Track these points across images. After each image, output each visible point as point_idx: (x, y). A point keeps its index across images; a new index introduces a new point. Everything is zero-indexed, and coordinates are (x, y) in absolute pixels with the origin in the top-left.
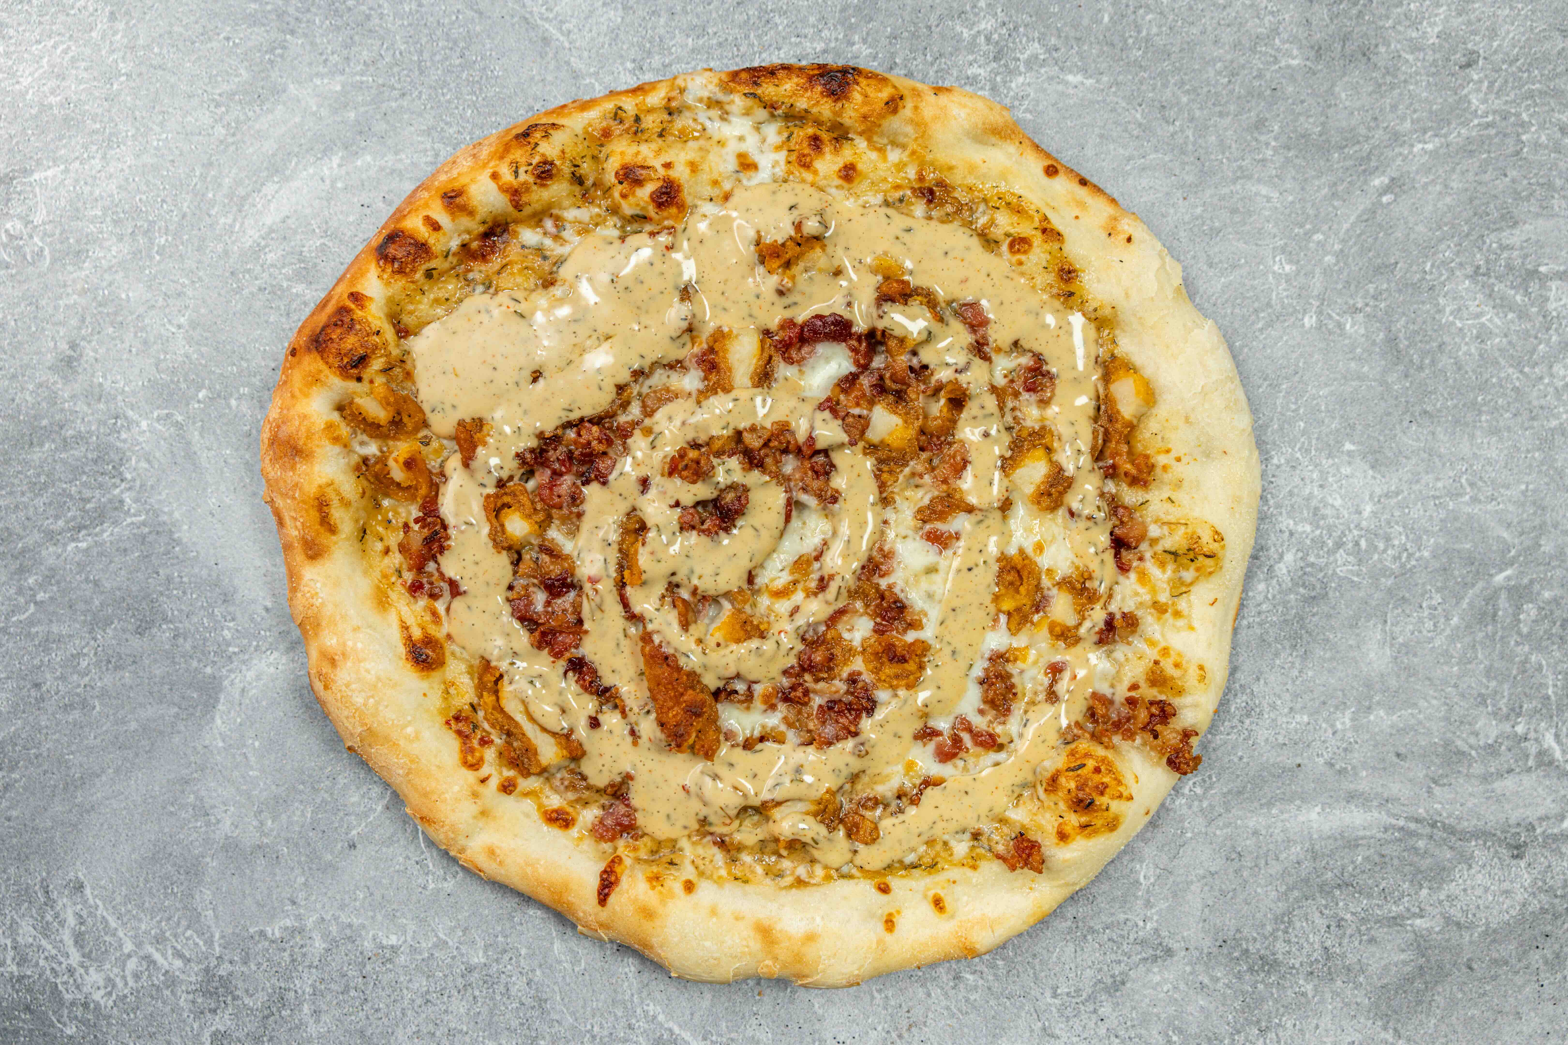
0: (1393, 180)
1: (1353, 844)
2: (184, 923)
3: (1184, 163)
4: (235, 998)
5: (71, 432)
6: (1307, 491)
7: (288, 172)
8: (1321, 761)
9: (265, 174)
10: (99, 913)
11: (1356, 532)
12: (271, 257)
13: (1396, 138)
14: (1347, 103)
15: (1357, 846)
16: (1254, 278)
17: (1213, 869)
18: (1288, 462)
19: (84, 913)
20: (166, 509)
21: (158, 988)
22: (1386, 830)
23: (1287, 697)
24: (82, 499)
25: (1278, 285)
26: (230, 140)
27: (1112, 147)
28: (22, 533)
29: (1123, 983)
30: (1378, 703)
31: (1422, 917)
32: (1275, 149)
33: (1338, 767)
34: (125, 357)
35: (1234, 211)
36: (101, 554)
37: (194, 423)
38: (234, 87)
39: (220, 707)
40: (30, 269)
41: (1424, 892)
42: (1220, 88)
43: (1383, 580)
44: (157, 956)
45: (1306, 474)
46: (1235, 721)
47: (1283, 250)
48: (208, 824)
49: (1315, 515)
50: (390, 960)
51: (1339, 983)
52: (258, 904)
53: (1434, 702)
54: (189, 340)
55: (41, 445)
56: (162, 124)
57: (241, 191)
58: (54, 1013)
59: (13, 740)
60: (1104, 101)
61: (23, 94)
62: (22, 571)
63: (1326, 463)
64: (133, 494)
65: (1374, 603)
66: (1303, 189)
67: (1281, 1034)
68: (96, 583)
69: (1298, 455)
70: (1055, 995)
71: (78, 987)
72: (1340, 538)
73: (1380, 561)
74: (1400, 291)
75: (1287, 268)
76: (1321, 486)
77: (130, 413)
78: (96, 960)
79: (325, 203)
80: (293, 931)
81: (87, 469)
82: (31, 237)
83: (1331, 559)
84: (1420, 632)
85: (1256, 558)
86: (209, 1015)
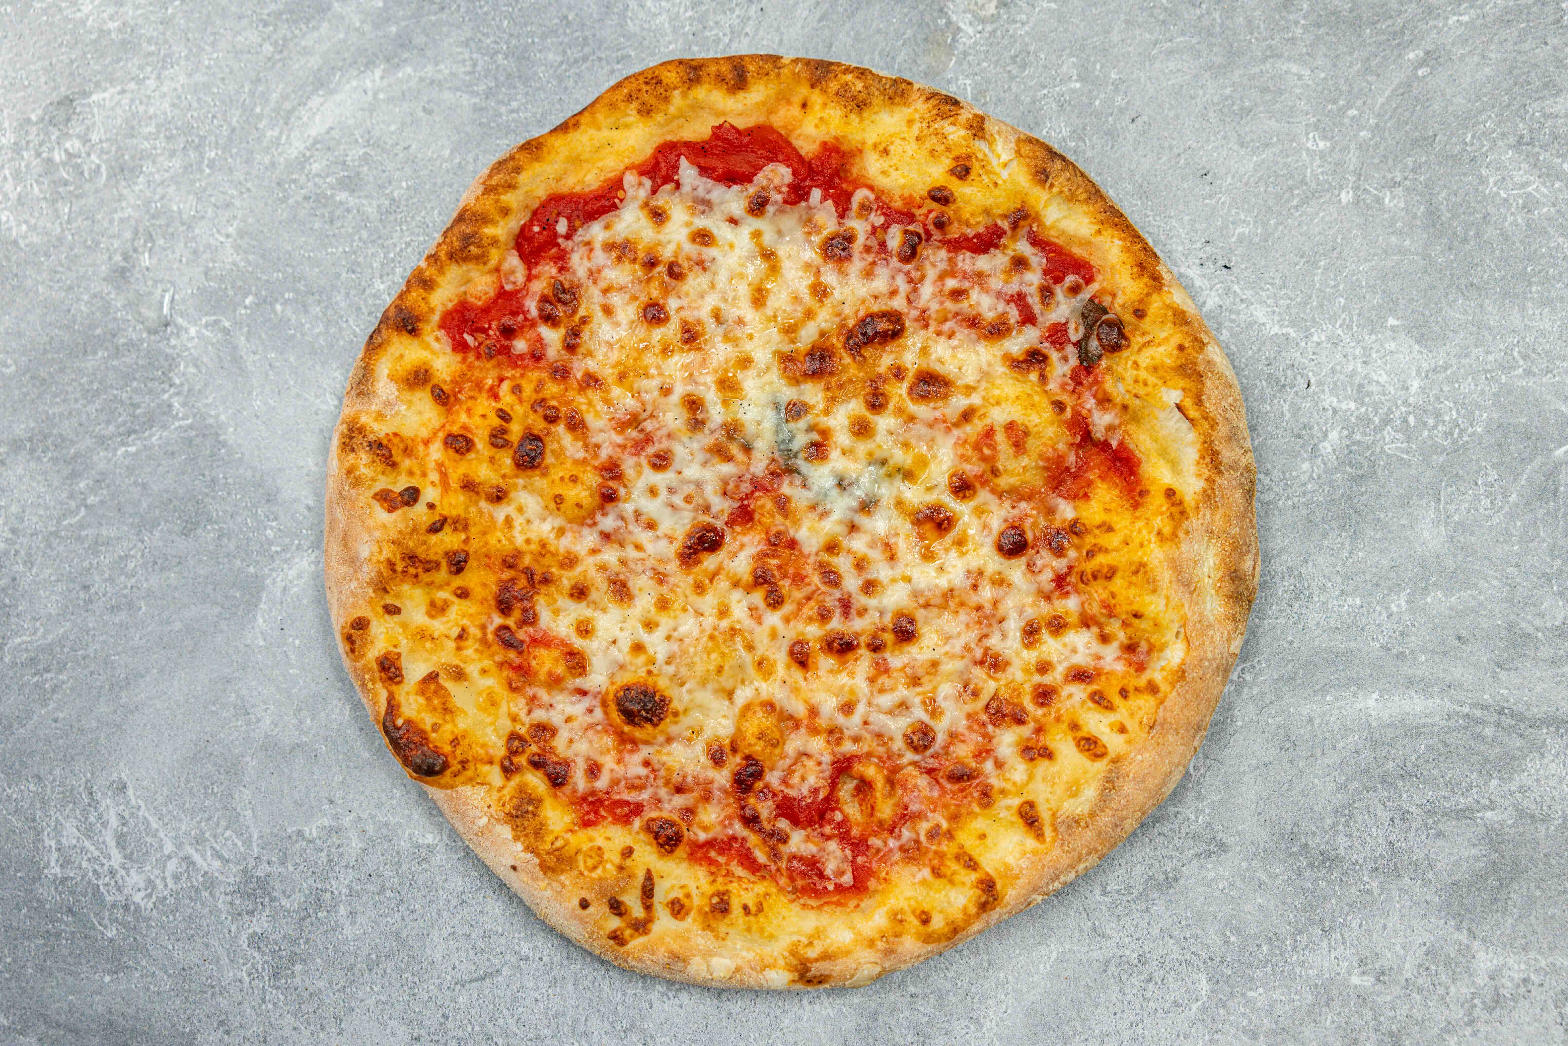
0: (1428, 53)
1: (1414, 733)
2: (223, 823)
3: (1211, 45)
4: (272, 900)
5: (122, 341)
6: (1351, 368)
7: (332, 86)
8: (1376, 645)
9: (310, 88)
10: (141, 813)
11: (1403, 409)
12: (316, 167)
13: (1430, 10)
15: (1420, 734)
16: (1287, 156)
17: (1266, 760)
18: (1329, 339)
19: (127, 815)
20: (213, 413)
21: (197, 890)
22: (1450, 717)
23: (1338, 579)
24: (132, 405)
25: (1313, 160)
26: (278, 57)
27: (1138, 32)
28: (75, 439)
29: (1176, 880)
30: (1435, 584)
31: (1493, 809)
32: (1304, 27)
33: (1395, 651)
34: (175, 266)
35: (1265, 90)
36: (149, 457)
37: (241, 328)
38: (282, 7)
39: (262, 606)
40: (87, 186)
41: (1494, 782)
43: (1435, 457)
44: (197, 857)
45: (1349, 350)
46: (1284, 605)
47: (1316, 127)
48: (248, 723)
49: (1359, 392)
50: (425, 859)
51: (1406, 880)
52: (295, 802)
53: (1496, 583)
54: (237, 248)
55: (95, 353)
56: (213, 44)
57: (288, 105)
58: (96, 915)
59: (60, 642)
61: (83, 22)
62: (74, 475)
63: (1369, 339)
64: (181, 399)
65: (1425, 481)
66: (1335, 65)
67: (1346, 935)
68: (144, 486)
69: (1339, 332)
70: (1104, 893)
71: (119, 889)
72: (1387, 414)
73: (1430, 437)
74: (1440, 163)
75: (1322, 145)
76: (1365, 362)
77: (179, 320)
78: (137, 862)
79: (367, 113)
80: (330, 831)
81: (138, 375)
82: (89, 155)
83: (1379, 436)
84: (1477, 510)
85: (1299, 436)
86: (246, 917)
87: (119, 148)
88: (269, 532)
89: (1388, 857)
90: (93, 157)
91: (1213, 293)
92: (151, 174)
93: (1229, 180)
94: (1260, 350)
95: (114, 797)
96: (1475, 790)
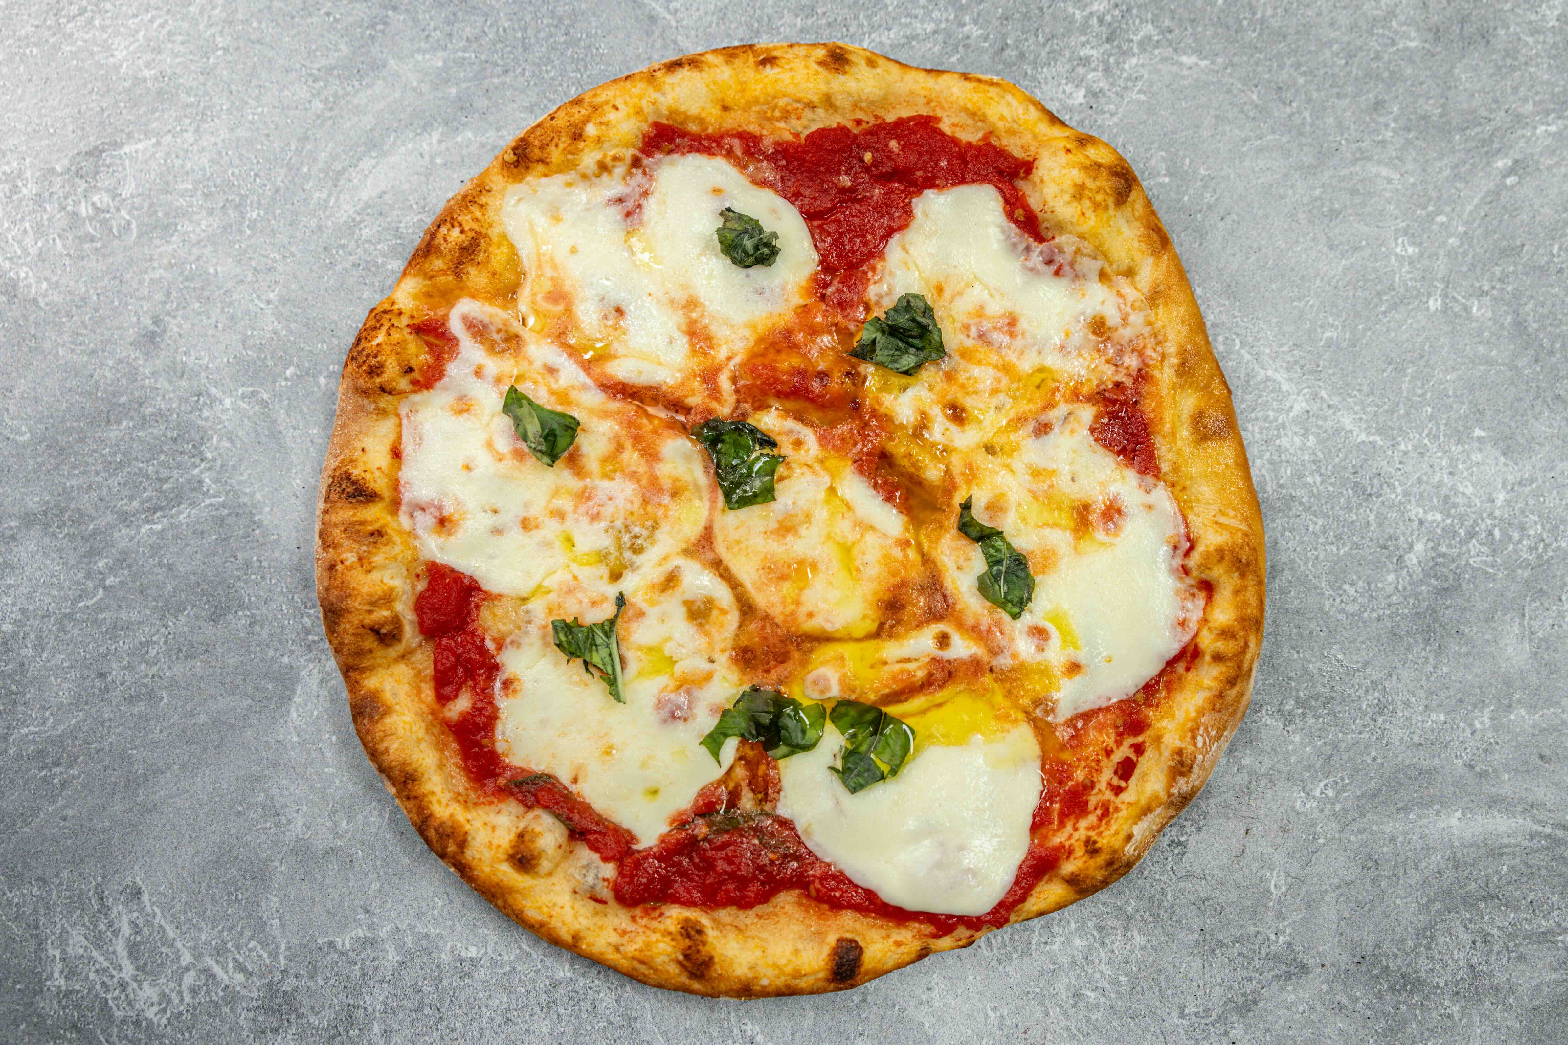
0: (1516, 161)
1: (1496, 852)
2: (248, 933)
3: (1301, 145)
4: (299, 1016)
5: (150, 410)
6: (1437, 479)
7: (386, 148)
8: (1460, 762)
9: (363, 148)
10: (157, 921)
11: (1489, 522)
12: (366, 233)
13: (1519, 119)
14: (1468, 85)
15: (1502, 854)
16: (1376, 260)
17: (1348, 878)
18: (1415, 448)
19: (140, 922)
20: (247, 490)
21: (216, 1005)
22: (1532, 837)
23: (1421, 693)
24: (159, 479)
25: (1401, 266)
26: (328, 114)
27: (1228, 128)
28: (94, 514)
29: (1255, 1002)
30: (1519, 701)
32: (1394, 131)
33: (1478, 769)
34: (210, 332)
35: (1354, 192)
36: (176, 537)
37: (280, 401)
38: (333, 62)
39: (296, 699)
40: (116, 243)
42: (1337, 70)
43: (1519, 571)
44: (217, 970)
45: (1435, 461)
46: (1367, 720)
47: (1406, 233)
48: (278, 825)
49: (1445, 503)
50: (468, 974)
51: (1487, 1004)
52: (328, 912)
54: (279, 316)
55: (119, 422)
56: (258, 98)
57: (338, 166)
58: (103, 1031)
59: (73, 733)
60: (1219, 82)
61: (117, 67)
62: (93, 553)
63: (1456, 449)
64: (213, 474)
65: (1510, 595)
66: (1424, 170)
68: (170, 567)
69: (1426, 441)
70: (1182, 1016)
71: (130, 1004)
72: (1473, 527)
73: (1515, 551)
74: (1527, 274)
75: (1410, 250)
76: (1451, 473)
77: (213, 391)
78: (151, 973)
79: (423, 179)
80: (365, 942)
81: (165, 448)
82: (118, 210)
83: (1464, 549)
84: (1560, 626)
85: (1385, 548)
86: (270, 1035)
87: (152, 205)
88: (306, 619)
89: (1469, 981)
90: (123, 213)
91: (1300, 398)
92: (186, 232)
93: (1318, 283)
94: (1346, 457)
95: (126, 903)
96: (1556, 912)
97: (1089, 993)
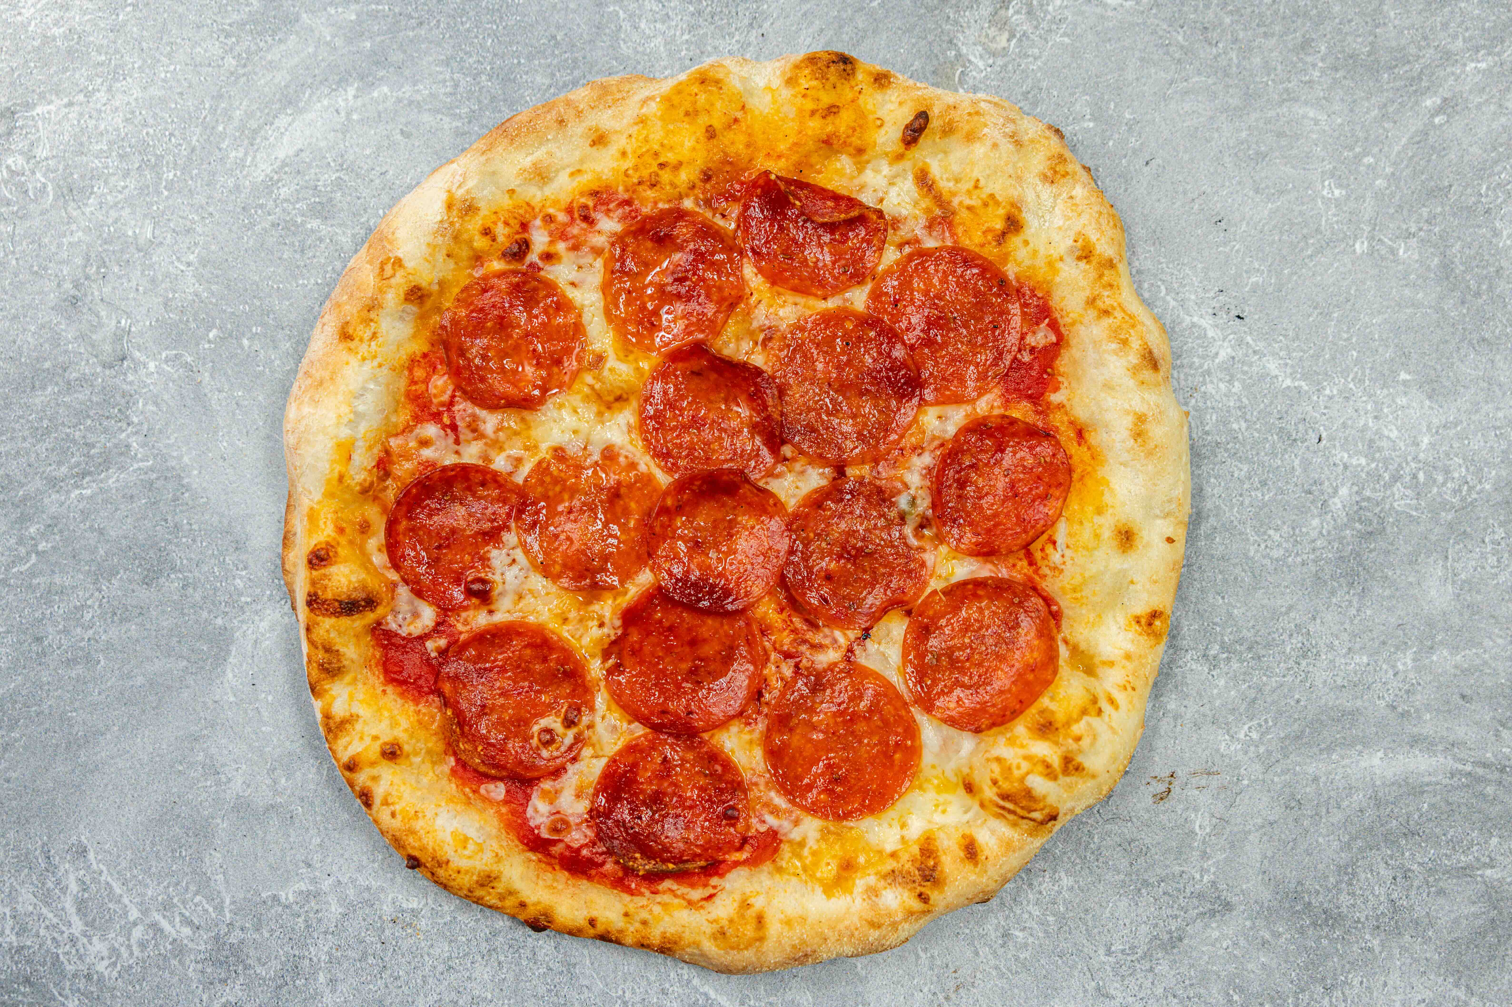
0: (1445, 100)
1: (1417, 791)
2: (193, 888)
3: (1228, 86)
4: (246, 967)
5: (75, 375)
6: (1362, 423)
7: (301, 104)
8: (1382, 703)
9: (278, 106)
10: (103, 878)
11: (1413, 465)
12: (284, 192)
13: (1448, 56)
14: (1397, 22)
15: (1423, 792)
16: (1303, 204)
17: (1271, 818)
18: (1340, 392)
19: (87, 879)
20: (175, 454)
21: (165, 958)
22: (1452, 775)
23: (1345, 636)
24: (86, 444)
25: (1328, 208)
26: (241, 71)
27: (1153, 71)
28: (24, 480)
29: (1180, 939)
30: (1441, 642)
31: (1493, 867)
32: (1322, 70)
33: (1400, 710)
34: (131, 296)
35: (1280, 135)
36: (106, 501)
37: (204, 364)
38: (244, 17)
39: (231, 660)
40: (32, 207)
41: (1495, 841)
42: (1263, 8)
43: (1443, 514)
44: (165, 924)
45: (1360, 405)
46: (1291, 663)
47: (1333, 176)
48: (218, 783)
49: (1370, 447)
50: (410, 925)
51: (1407, 937)
52: (271, 866)
53: (1500, 641)
54: (200, 278)
55: (44, 388)
56: (170, 56)
57: (253, 124)
58: (56, 985)
59: (12, 697)
60: (1144, 23)
61: (25, 26)
62: (23, 520)
63: (1381, 394)
64: (140, 439)
65: (1434, 538)
66: (1351, 111)
67: (1347, 992)
68: (101, 532)
69: (1351, 385)
70: (1109, 953)
71: (80, 958)
72: (1397, 471)
73: (1440, 494)
74: (1454, 215)
75: (1337, 192)
76: (1376, 417)
77: (137, 354)
78: (100, 929)
79: (340, 136)
80: (308, 895)
81: (91, 413)
82: (33, 173)
83: (1388, 493)
84: (1483, 568)
85: (1310, 492)
86: (219, 986)
87: (67, 167)
88: (238, 581)
89: (1390, 915)
90: (38, 175)
91: (1226, 344)
92: (103, 195)
93: (1244, 227)
94: (1272, 403)
95: (72, 862)
96: (1475, 848)
97: (1017, 933)
